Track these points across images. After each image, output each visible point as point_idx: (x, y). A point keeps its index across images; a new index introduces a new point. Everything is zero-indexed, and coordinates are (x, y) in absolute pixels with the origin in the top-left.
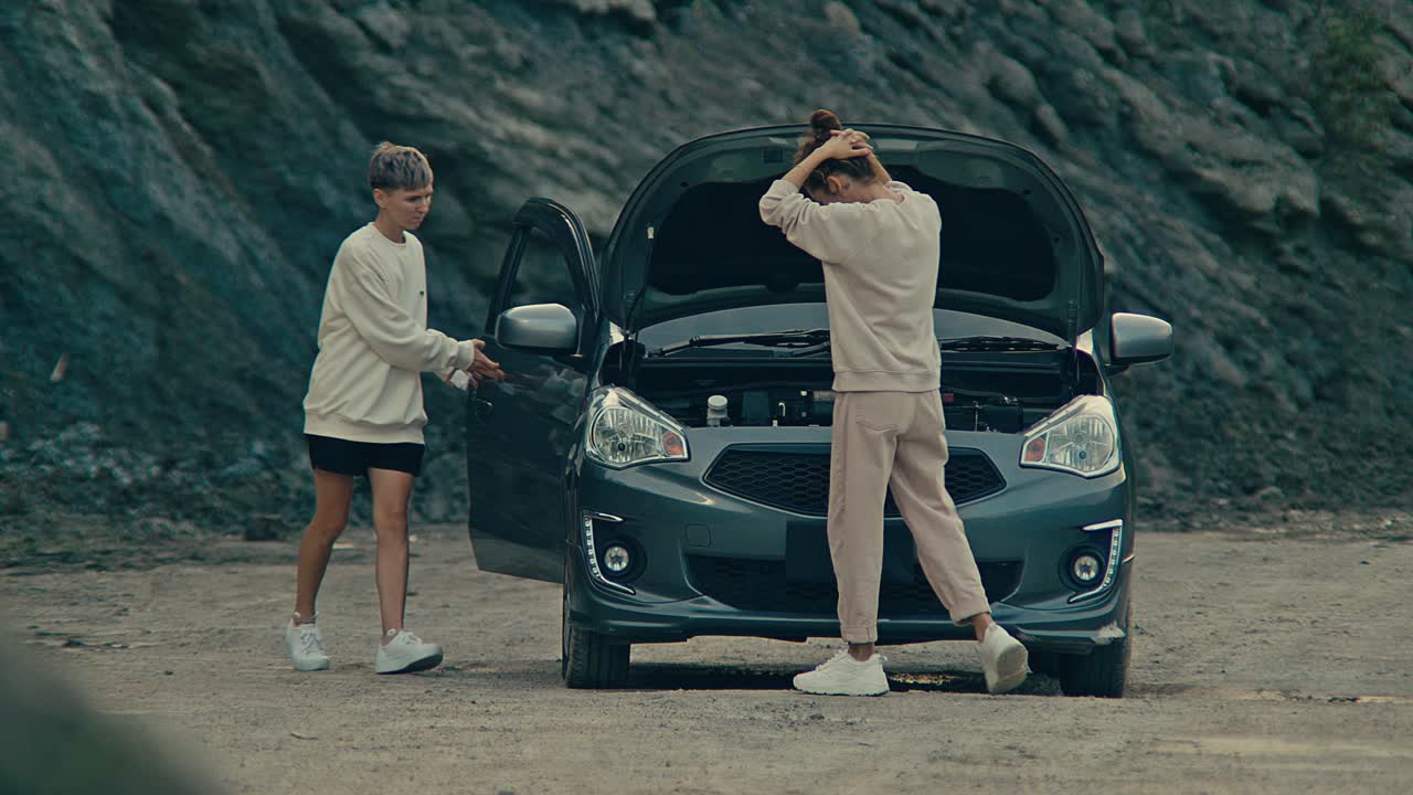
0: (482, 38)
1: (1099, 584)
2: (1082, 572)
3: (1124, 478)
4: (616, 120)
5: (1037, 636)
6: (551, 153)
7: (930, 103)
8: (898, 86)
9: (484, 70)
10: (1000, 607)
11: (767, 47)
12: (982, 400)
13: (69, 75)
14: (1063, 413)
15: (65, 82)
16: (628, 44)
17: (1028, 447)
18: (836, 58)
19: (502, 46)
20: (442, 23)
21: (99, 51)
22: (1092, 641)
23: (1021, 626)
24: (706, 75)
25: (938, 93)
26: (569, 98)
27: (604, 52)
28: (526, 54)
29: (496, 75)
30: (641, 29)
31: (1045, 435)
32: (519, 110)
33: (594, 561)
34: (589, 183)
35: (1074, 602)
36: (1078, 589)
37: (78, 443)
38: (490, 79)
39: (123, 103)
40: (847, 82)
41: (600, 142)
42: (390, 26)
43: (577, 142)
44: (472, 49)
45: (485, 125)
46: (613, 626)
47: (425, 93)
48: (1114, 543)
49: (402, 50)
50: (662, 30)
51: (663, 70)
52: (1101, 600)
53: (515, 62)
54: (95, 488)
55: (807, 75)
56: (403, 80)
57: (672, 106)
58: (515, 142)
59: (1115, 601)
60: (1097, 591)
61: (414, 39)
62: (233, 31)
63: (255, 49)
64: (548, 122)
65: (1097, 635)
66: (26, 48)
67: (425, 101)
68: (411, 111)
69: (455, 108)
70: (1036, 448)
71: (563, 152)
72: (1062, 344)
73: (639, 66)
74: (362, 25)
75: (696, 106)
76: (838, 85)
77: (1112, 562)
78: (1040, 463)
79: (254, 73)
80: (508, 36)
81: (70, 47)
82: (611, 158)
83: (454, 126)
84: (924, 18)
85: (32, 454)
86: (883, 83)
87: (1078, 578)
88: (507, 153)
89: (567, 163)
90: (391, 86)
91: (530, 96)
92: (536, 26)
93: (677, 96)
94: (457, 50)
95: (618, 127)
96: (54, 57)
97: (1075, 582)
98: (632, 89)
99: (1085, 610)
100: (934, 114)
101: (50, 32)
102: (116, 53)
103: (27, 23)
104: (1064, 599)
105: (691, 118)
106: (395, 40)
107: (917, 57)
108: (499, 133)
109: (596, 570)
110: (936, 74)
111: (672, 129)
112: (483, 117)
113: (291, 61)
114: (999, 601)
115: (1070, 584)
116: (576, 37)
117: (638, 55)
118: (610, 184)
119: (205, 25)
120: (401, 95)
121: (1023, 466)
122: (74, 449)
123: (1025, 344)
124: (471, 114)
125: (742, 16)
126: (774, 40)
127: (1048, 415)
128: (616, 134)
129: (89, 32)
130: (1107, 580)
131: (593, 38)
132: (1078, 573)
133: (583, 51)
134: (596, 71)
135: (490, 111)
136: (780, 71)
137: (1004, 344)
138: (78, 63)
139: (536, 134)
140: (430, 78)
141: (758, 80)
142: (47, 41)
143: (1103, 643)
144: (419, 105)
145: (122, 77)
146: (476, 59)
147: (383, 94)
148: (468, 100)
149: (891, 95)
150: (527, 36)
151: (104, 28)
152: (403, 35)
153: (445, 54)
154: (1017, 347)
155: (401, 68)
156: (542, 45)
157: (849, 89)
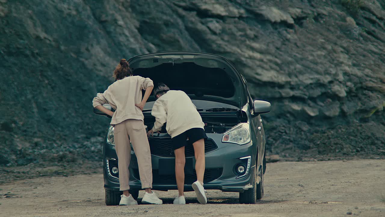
0: (243, 30)
1: (245, 173)
2: (240, 170)
3: (252, 144)
4: (281, 51)
5: (227, 188)
6: (262, 60)
7: (376, 44)
8: (366, 39)
9: (243, 39)
10: (217, 180)
11: (329, 30)
12: (215, 125)
13: (126, 43)
14: (235, 128)
15: (125, 45)
16: (286, 30)
17: (224, 137)
18: (348, 32)
19: (249, 32)
20: (232, 26)
21: (134, 37)
22: (243, 189)
23: (223, 185)
24: (309, 38)
25: (379, 41)
26: (268, 46)
27: (279, 33)
28: (256, 34)
29: (247, 40)
30: (290, 26)
31: (229, 134)
32: (253, 49)
33: (109, 171)
34: (272, 68)
35: (238, 178)
36: (239, 175)
37: (96, 142)
38: (245, 41)
39: (141, 50)
40: (351, 39)
41: (276, 57)
42: (216, 28)
43: (269, 57)
44: (240, 33)
45: (243, 53)
46: (115, 188)
47: (226, 45)
48: (249, 162)
49: (219, 34)
50: (297, 26)
51: (296, 37)
52: (246, 177)
53: (252, 36)
54: (96, 154)
55: (339, 37)
56: (220, 42)
57: (297, 46)
58: (251, 58)
59: (249, 178)
60: (244, 175)
61: (223, 31)
62: (173, 30)
63: (179, 35)
64: (261, 52)
65: (244, 187)
66: (115, 37)
67: (226, 48)
68: (222, 50)
69: (235, 49)
70: (227, 137)
71: (265, 60)
72: (239, 109)
73: (289, 36)
74: (208, 28)
75: (304, 46)
76: (349, 40)
77: (248, 167)
78: (228, 141)
79: (178, 41)
80: (251, 30)
81: (126, 36)
82: (279, 61)
83: (233, 54)
84: (377, 20)
85: (84, 146)
86: (361, 38)
87: (240, 172)
88: (249, 61)
89: (266, 63)
90: (216, 44)
91: (256, 45)
92: (260, 26)
93: (299, 44)
94: (235, 33)
95: (281, 53)
96: (122, 39)
97: (238, 173)
98: (287, 43)
99: (241, 181)
100: (376, 47)
101: (121, 32)
102: (139, 37)
103: (115, 30)
104: (235, 178)
105: (303, 50)
106: (218, 31)
107: (374, 31)
108: (247, 55)
109: (110, 173)
110: (379, 36)
111: (297, 53)
112: (242, 51)
113: (189, 38)
114: (217, 179)
115: (237, 174)
116: (271, 29)
117: (289, 33)
118: (278, 68)
119: (165, 29)
120: (219, 46)
121: (223, 142)
122: (95, 144)
123: (229, 109)
124: (239, 51)
125: (322, 22)
126: (331, 28)
127: (231, 128)
128: (281, 55)
129: (131, 32)
130: (247, 172)
131: (276, 29)
132: (239, 171)
133: (273, 32)
134: (276, 38)
135: (244, 50)
136: (330, 36)
137: (223, 109)
138: (128, 40)
139: (257, 55)
140: (228, 41)
141: (324, 39)
142: (120, 34)
143: (246, 189)
144: (224, 49)
145: (140, 43)
146: (241, 36)
147: (214, 46)
148: (238, 47)
149: (363, 42)
150: (257, 29)
151: (136, 31)
152: (220, 30)
153: (232, 35)
154: (226, 110)
155: (219, 39)
156: (261, 32)
157: (351, 41)
